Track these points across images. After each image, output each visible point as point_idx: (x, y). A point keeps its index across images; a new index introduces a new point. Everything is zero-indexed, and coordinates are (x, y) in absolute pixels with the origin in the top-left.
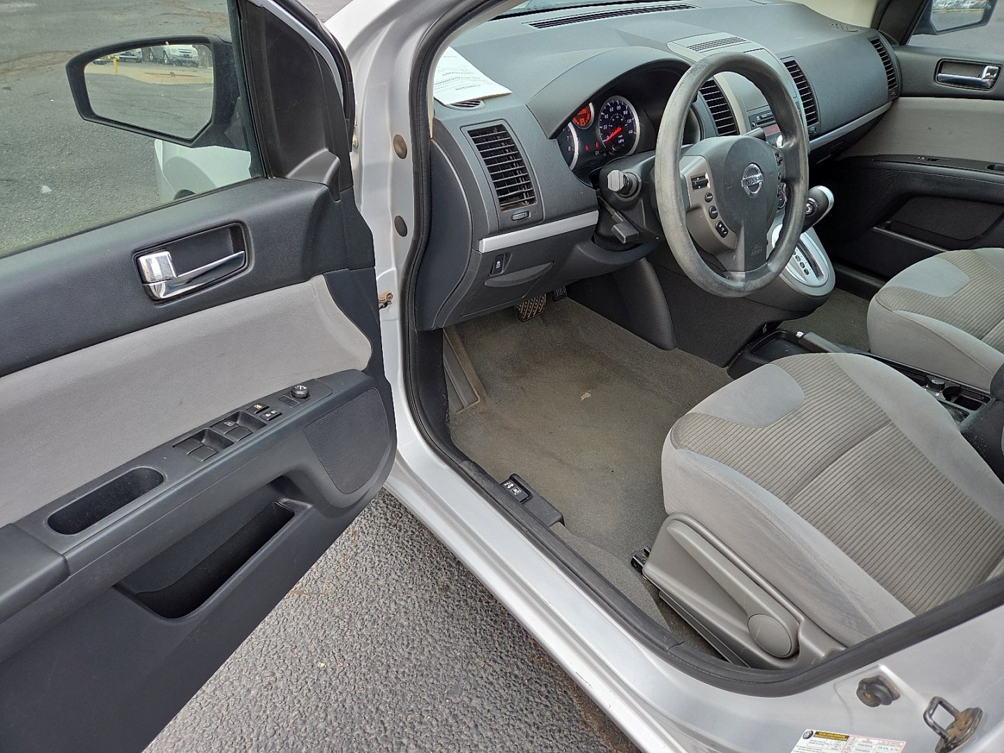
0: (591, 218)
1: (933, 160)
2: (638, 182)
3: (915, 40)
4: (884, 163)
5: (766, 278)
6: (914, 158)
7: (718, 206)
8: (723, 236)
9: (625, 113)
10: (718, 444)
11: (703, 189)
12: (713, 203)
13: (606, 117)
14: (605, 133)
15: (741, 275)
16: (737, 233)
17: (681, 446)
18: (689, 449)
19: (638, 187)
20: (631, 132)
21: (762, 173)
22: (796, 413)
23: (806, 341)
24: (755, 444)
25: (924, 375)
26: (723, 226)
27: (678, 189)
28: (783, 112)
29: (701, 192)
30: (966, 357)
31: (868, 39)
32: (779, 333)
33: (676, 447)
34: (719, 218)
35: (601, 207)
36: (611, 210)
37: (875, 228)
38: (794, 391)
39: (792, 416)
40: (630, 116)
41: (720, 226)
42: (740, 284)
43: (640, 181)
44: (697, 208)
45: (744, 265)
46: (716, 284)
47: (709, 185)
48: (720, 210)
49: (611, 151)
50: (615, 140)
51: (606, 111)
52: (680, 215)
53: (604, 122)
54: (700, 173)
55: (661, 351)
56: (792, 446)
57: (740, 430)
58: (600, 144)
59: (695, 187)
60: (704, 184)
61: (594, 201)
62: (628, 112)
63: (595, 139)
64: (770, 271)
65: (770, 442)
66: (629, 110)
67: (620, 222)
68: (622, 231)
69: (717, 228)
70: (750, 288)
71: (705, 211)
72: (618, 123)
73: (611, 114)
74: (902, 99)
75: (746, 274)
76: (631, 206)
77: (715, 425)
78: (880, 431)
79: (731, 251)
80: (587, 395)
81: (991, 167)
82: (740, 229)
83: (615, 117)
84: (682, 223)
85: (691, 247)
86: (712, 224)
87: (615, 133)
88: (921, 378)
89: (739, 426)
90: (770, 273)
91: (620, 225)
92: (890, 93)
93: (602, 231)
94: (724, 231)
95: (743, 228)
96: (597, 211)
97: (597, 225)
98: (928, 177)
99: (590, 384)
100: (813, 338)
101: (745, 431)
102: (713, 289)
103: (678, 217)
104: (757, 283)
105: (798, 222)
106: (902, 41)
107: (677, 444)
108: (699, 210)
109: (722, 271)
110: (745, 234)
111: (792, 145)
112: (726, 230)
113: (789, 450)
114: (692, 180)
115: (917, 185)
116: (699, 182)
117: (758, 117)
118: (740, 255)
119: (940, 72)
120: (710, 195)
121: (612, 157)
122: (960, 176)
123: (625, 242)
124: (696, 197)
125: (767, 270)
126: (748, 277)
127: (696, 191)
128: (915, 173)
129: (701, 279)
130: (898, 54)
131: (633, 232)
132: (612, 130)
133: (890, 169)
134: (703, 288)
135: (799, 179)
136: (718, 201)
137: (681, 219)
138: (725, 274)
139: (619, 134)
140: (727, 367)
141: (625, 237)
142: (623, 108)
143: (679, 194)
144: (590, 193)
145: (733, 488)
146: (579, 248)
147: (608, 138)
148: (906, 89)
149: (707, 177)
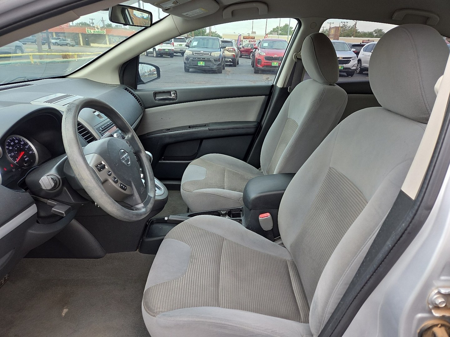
0: (32, 210)
1: (168, 130)
2: (59, 179)
3: (139, 87)
4: (151, 136)
5: (152, 201)
6: (161, 131)
7: (116, 175)
8: (125, 190)
9: (22, 143)
10: (172, 298)
11: (104, 170)
12: (113, 175)
13: (11, 148)
14: (14, 158)
15: (141, 205)
16: (131, 186)
17: (157, 313)
18: (162, 312)
19: (60, 181)
20: (30, 152)
21: (127, 153)
22: (192, 257)
23: (170, 220)
24: (188, 285)
25: (217, 212)
26: (123, 185)
27: (93, 174)
28: (119, 123)
29: (104, 171)
30: (225, 198)
31: (123, 88)
32: (152, 221)
33: (154, 316)
34: (119, 182)
35: (37, 201)
36: (45, 200)
37: (160, 161)
38: (185, 247)
39: (192, 259)
40: (26, 144)
41: (122, 185)
42: (144, 210)
43: (59, 177)
44: (106, 181)
45: (140, 200)
46: (135, 216)
47: (106, 167)
48: (118, 178)
49: (24, 166)
50: (22, 159)
51: (9, 145)
52: (101, 188)
53: (10, 152)
54: (99, 162)
55: (99, 260)
56: (202, 275)
57: (177, 282)
58: (14, 164)
59: (100, 170)
60: (103, 167)
61: (31, 199)
62: (24, 142)
63: (10, 163)
64: (151, 197)
65: (193, 280)
66: (24, 141)
67: (55, 205)
68: (59, 209)
69: (121, 187)
70: (149, 210)
71: (111, 181)
72: (20, 150)
73: (13, 146)
74: (146, 110)
75: (144, 204)
76: (59, 193)
77: (164, 288)
78: (224, 245)
79: (132, 195)
80: (65, 311)
81: (190, 127)
82: (131, 183)
83: (16, 147)
84: (104, 192)
85: (114, 203)
86: (117, 186)
87: (21, 156)
88: (217, 213)
89: (175, 281)
90: (152, 198)
91: (56, 207)
92: (142, 108)
93: (42, 214)
94: (125, 187)
95: (132, 183)
96: (35, 204)
97: (38, 213)
98: (170, 136)
99: (63, 303)
100: (172, 217)
101: (179, 281)
102: (135, 219)
103: (100, 189)
104: (150, 206)
105: (150, 170)
106: (135, 88)
107: (153, 313)
108: (107, 181)
109: (130, 207)
110: (134, 184)
111: (130, 136)
112: (125, 186)
113: (202, 277)
114: (96, 167)
115: (168, 141)
116: (101, 168)
117: (100, 128)
118: (137, 196)
119: (156, 97)
120: (109, 172)
121: (27, 170)
122: (182, 133)
123: (65, 215)
124: (103, 175)
125: (150, 197)
126: (146, 205)
127: (101, 172)
128: (165, 136)
129: (126, 217)
130: (136, 93)
131: (67, 207)
132: (19, 154)
133: (155, 137)
134: (129, 221)
135: (141, 151)
136: (115, 173)
137: (103, 190)
138: (133, 208)
139: (24, 155)
140: (138, 250)
141: (64, 213)
142: (20, 141)
143: (95, 177)
144: (25, 195)
145: (199, 320)
146: (30, 231)
147: (18, 160)
148: (146, 106)
149: (103, 163)
